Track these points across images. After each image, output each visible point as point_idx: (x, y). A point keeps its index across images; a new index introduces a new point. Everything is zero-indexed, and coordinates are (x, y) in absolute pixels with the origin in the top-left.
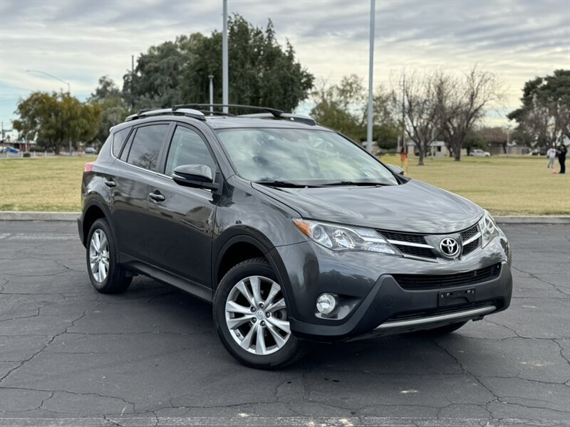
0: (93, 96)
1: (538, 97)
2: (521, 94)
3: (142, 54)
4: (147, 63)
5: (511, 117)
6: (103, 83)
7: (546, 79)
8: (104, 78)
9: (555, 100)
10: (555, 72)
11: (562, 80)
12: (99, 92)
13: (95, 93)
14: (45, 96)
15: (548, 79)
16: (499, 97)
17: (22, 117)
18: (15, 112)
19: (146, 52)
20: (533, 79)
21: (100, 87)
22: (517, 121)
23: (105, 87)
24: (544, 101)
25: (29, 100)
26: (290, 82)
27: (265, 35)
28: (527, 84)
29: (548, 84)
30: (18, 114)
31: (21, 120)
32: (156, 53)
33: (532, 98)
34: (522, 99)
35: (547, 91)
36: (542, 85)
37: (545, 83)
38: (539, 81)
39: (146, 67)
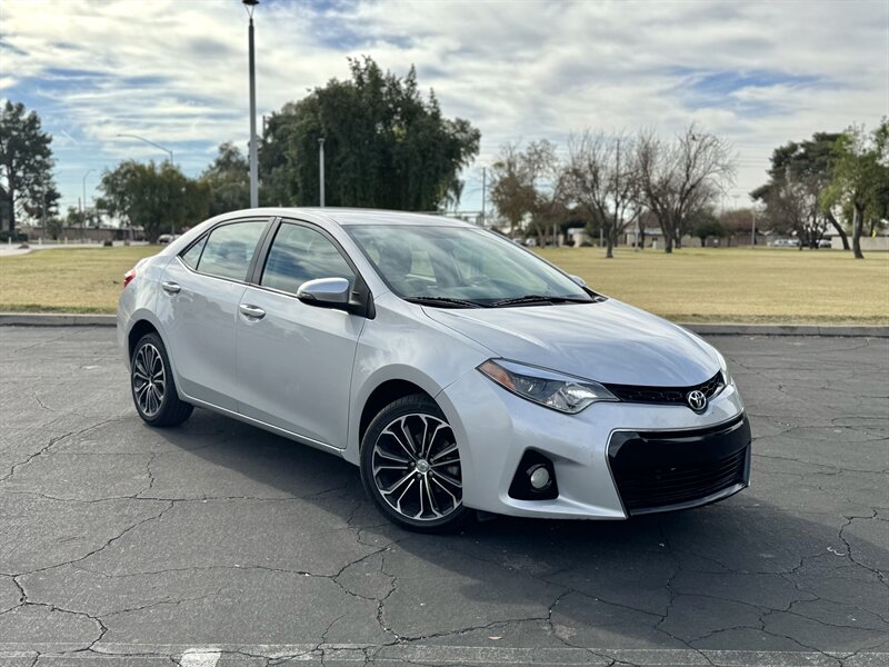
0: (212, 168)
1: (791, 170)
2: (770, 166)
3: (274, 113)
4: (280, 124)
5: (756, 195)
6: (225, 152)
7: (803, 146)
8: (227, 145)
9: (814, 172)
10: (814, 136)
11: (823, 147)
12: (219, 163)
13: (214, 164)
14: (140, 169)
15: (806, 145)
16: (725, 168)
17: (107, 195)
18: (98, 188)
19: (279, 111)
20: (785, 145)
21: (222, 157)
22: (765, 201)
23: (228, 157)
24: (799, 174)
25: (117, 173)
26: (432, 148)
27: (404, 86)
28: (777, 151)
29: (806, 152)
30: (101, 190)
31: (107, 198)
32: (294, 113)
33: (784, 170)
34: (770, 172)
35: (804, 162)
36: (797, 153)
37: (802, 150)
38: (794, 147)
39: (278, 131)
